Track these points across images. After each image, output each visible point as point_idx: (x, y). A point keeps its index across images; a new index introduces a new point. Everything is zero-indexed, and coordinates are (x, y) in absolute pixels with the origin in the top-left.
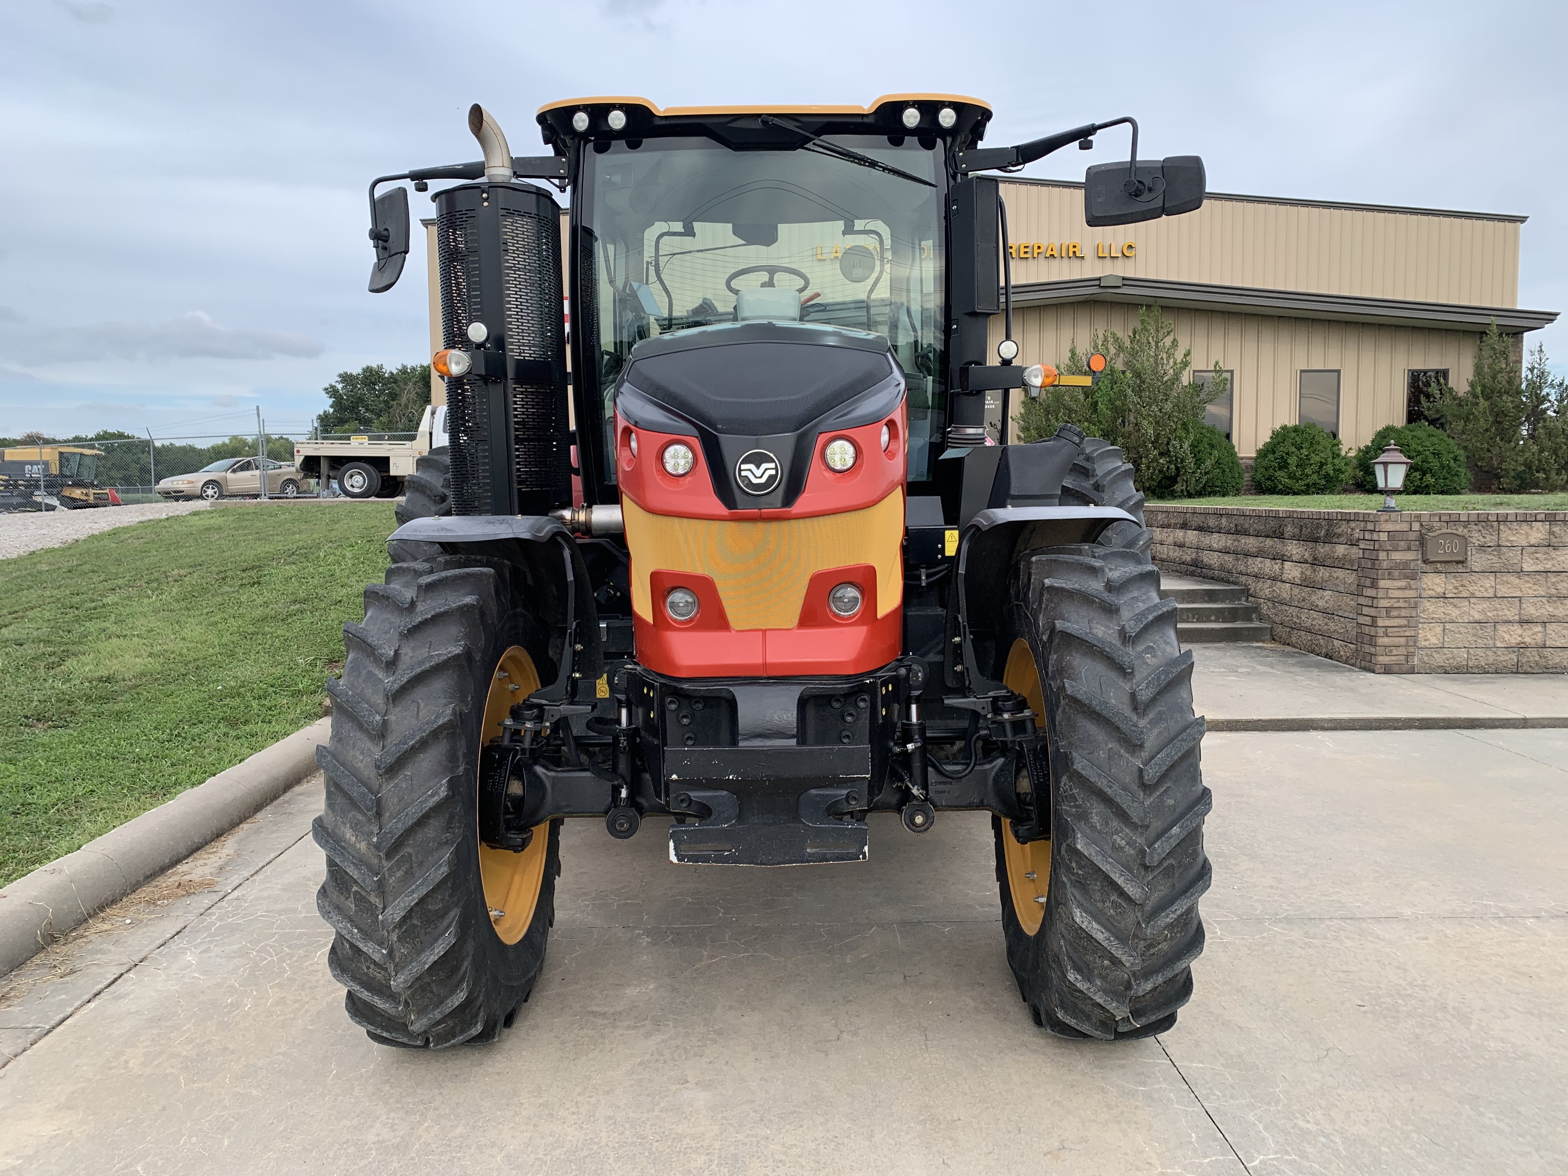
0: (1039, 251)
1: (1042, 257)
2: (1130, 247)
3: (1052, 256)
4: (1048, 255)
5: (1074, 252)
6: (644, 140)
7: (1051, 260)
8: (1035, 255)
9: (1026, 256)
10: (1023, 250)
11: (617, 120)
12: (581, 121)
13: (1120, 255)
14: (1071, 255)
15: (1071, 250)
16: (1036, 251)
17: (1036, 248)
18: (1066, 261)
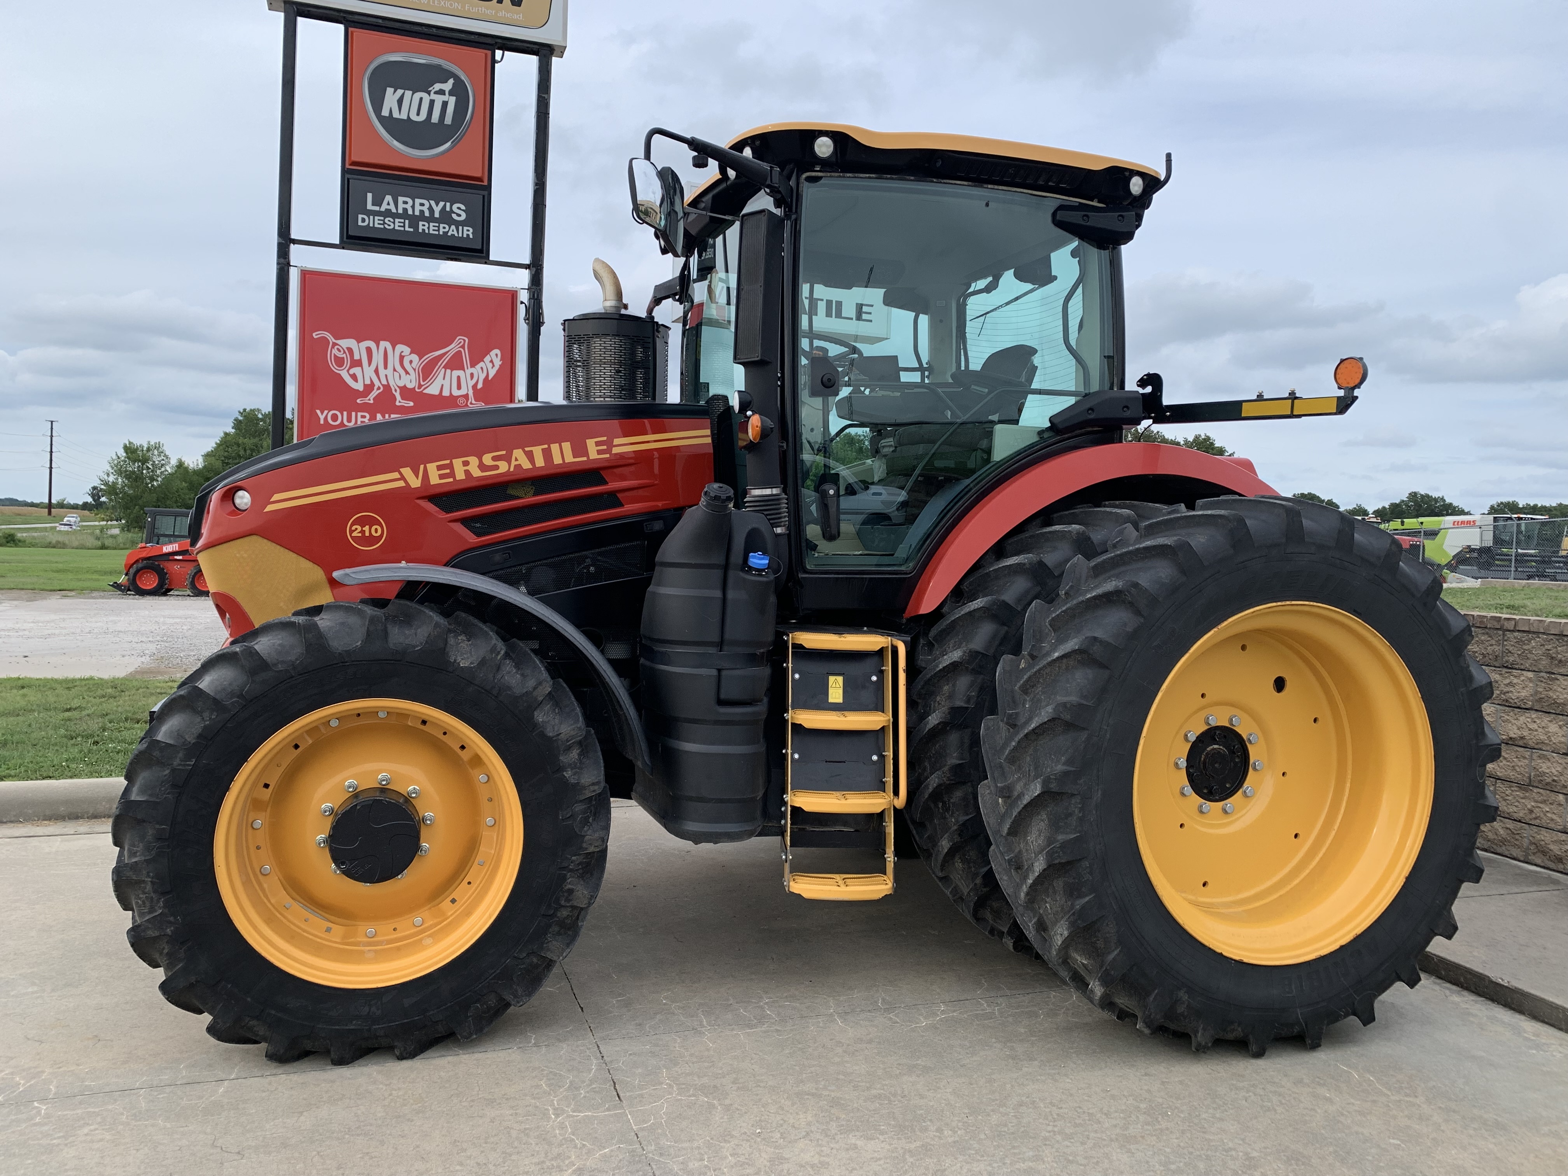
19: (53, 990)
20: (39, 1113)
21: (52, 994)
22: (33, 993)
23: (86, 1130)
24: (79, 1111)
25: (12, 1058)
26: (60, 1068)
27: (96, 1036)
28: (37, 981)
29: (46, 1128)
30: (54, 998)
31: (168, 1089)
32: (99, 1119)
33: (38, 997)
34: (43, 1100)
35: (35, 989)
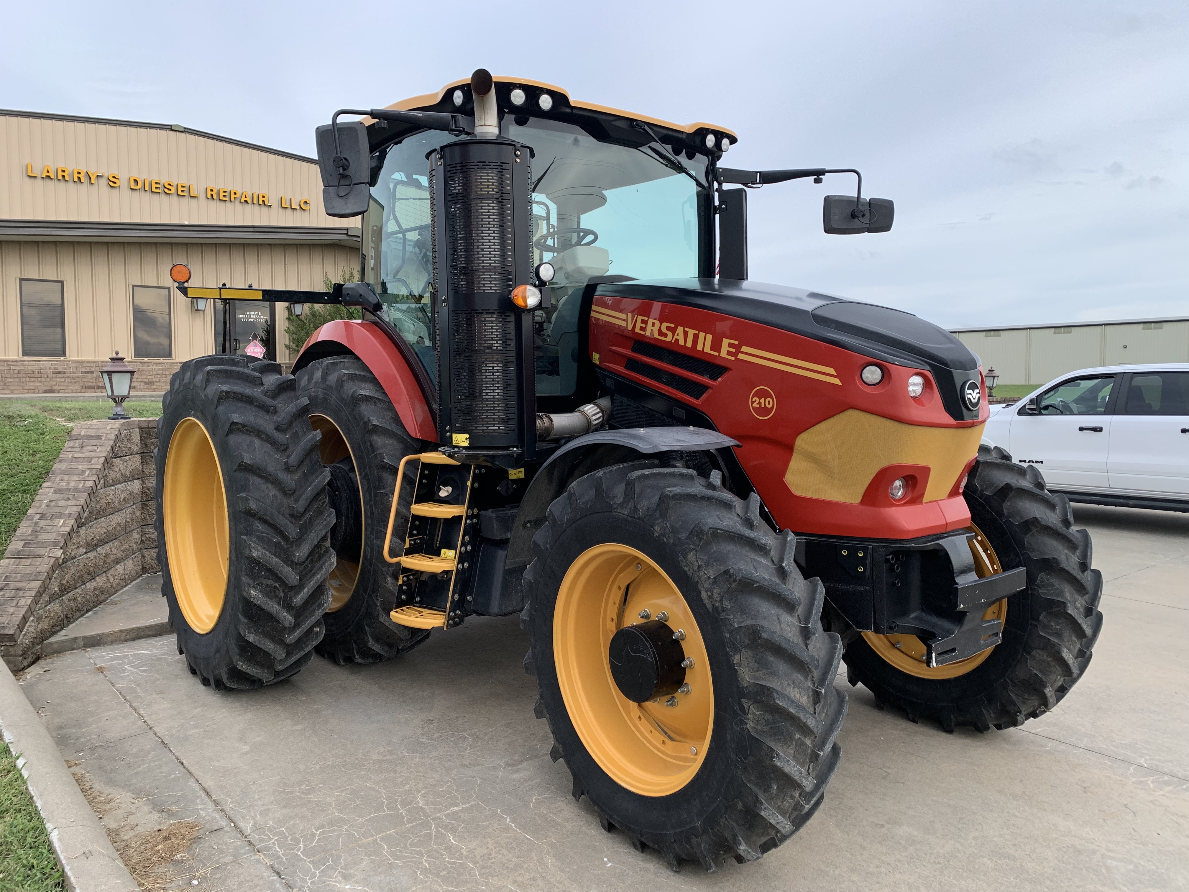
0: (235, 196)
1: (237, 202)
2: (306, 202)
3: (246, 202)
4: (242, 201)
5: (263, 201)
6: (531, 118)
7: (245, 205)
8: (232, 199)
9: (224, 199)
10: (222, 194)
11: (545, 102)
12: (518, 97)
13: (298, 208)
14: (261, 202)
15: (261, 199)
16: (233, 196)
17: (232, 194)
18: (256, 207)
19: (1094, 852)
20: (1146, 760)
21: (1097, 848)
22: (1113, 859)
23: (1123, 742)
24: (1123, 752)
25: (1152, 802)
26: (1121, 781)
27: (1085, 792)
28: (1104, 871)
29: (1145, 752)
30: (1097, 844)
31: (1067, 741)
32: (1114, 743)
33: (1110, 851)
34: (1141, 766)
35: (1109, 862)
